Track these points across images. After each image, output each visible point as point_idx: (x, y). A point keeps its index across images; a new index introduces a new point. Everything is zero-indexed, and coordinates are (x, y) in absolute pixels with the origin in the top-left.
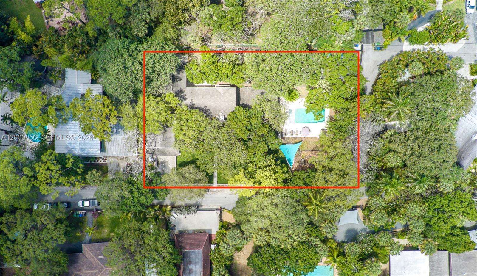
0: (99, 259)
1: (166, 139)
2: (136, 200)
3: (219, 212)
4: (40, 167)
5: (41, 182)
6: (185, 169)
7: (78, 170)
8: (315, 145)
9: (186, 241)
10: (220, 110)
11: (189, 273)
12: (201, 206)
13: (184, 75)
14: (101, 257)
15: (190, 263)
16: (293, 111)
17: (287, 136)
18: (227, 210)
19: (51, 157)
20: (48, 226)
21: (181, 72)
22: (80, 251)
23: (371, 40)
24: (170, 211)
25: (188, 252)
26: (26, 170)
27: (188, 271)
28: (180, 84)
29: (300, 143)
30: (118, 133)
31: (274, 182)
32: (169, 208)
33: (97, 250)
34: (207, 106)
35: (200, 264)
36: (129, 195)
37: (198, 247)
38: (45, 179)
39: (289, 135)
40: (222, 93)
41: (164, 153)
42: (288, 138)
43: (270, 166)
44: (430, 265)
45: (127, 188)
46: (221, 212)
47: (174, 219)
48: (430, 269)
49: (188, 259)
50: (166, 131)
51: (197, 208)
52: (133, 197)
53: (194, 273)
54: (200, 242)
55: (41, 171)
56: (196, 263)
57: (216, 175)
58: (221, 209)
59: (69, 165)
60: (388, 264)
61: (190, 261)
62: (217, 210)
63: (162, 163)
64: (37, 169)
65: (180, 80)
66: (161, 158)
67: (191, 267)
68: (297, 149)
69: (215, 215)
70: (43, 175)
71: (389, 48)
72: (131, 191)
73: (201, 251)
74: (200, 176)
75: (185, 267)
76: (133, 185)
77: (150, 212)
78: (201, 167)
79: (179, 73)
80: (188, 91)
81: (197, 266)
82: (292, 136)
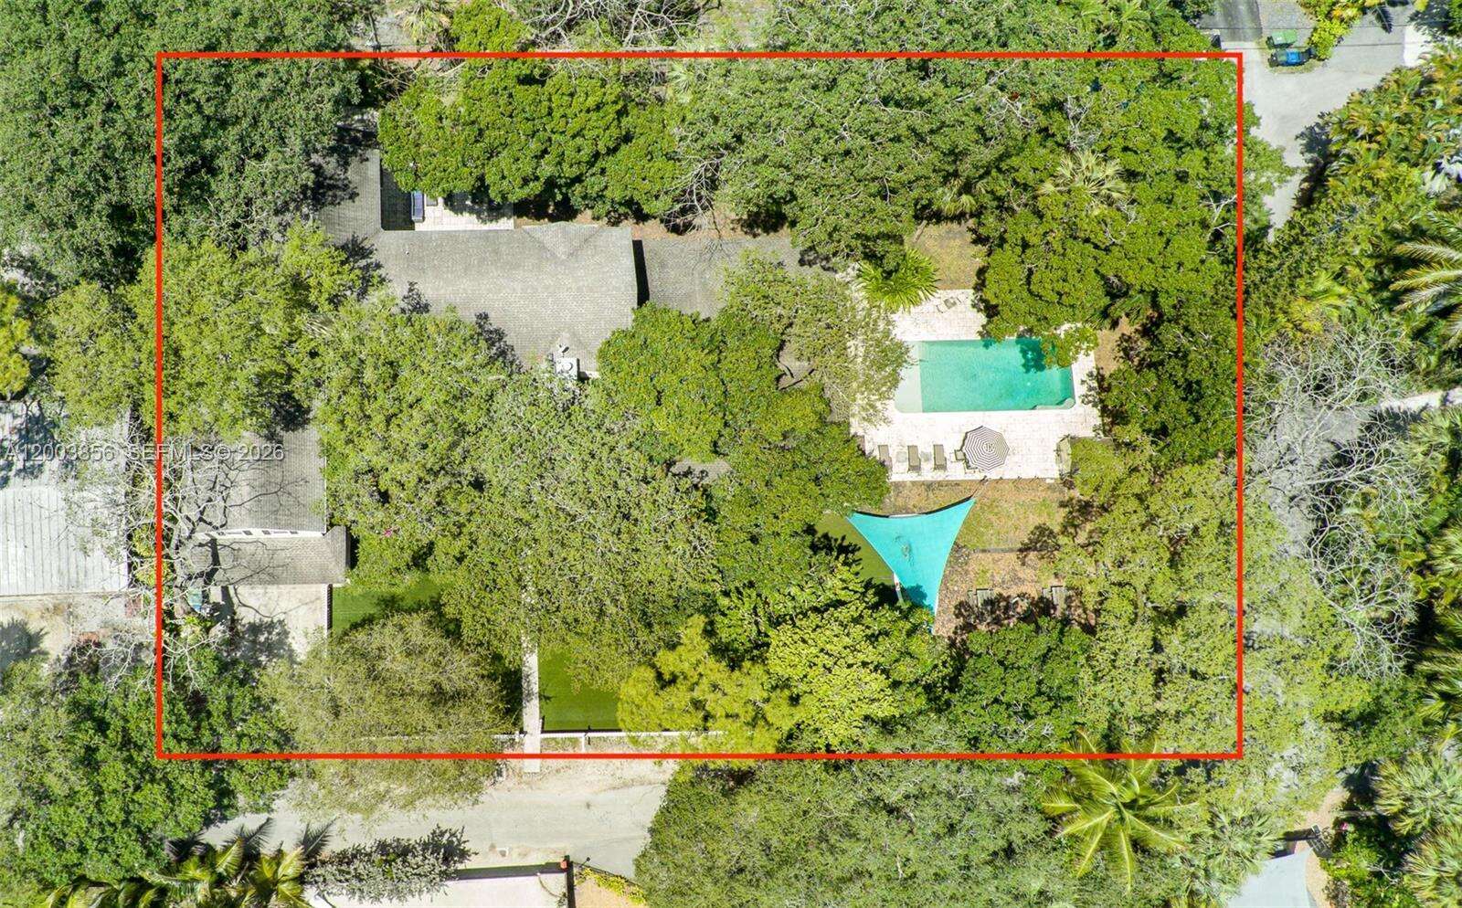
1: (281, 486)
2: (114, 808)
3: (557, 882)
8: (1035, 520)
12: (464, 855)
17: (892, 478)
18: (605, 877)
21: (354, 161)
24: (301, 880)
28: (349, 214)
30: (31, 472)
32: (290, 867)
34: (492, 315)
39: (899, 473)
40: (561, 251)
41: (267, 573)
42: (898, 486)
45: (71, 741)
51: (444, 860)
52: (99, 791)
57: (536, 689)
62: (547, 869)
63: (255, 629)
65: (353, 196)
66: (254, 603)
69: (538, 901)
72: (89, 760)
76: (102, 727)
79: (346, 165)
82: (913, 477)
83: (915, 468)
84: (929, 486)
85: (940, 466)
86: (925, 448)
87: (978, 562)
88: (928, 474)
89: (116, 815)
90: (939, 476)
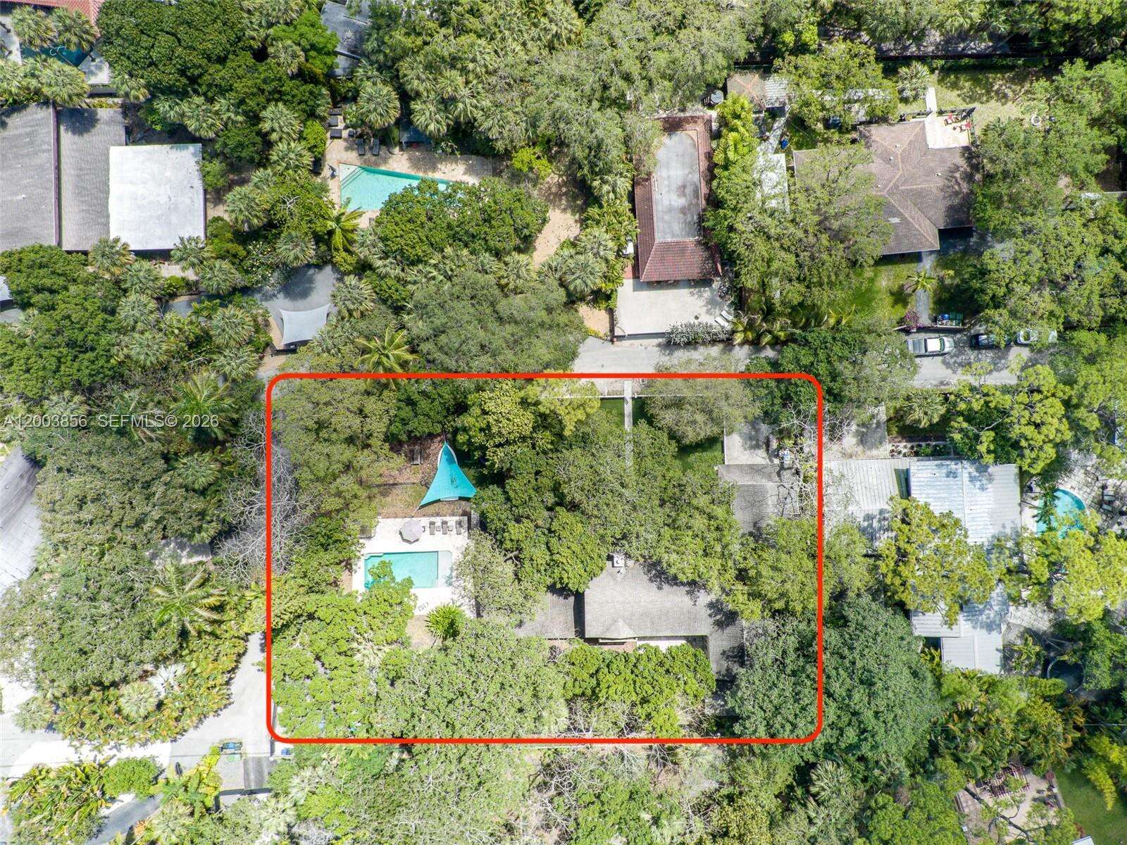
0: (899, 214)
1: (753, 505)
2: (822, 355)
3: (618, 332)
4: (1058, 431)
5: (1053, 395)
6: (707, 431)
7: (965, 425)
8: (389, 499)
9: (694, 261)
10: (624, 578)
11: (684, 187)
12: (659, 345)
13: (715, 665)
14: (895, 220)
15: (683, 211)
16: (442, 581)
17: (457, 518)
18: (597, 336)
19: (1033, 455)
20: (1027, 288)
21: (723, 672)
22: (944, 234)
23: (251, 766)
24: (733, 332)
25: (688, 235)
26: (1093, 422)
27: (689, 190)
28: (725, 643)
29: (424, 502)
30: (869, 517)
31: (490, 406)
32: (739, 338)
33: (905, 236)
35: (660, 208)
36: (839, 367)
37: (667, 247)
38: (1045, 402)
39: (452, 521)
40: (621, 623)
41: (754, 469)
42: (453, 514)
43: (500, 445)
44: (108, 216)
45: (844, 382)
46: (612, 330)
47: (724, 313)
48: (107, 207)
49: (689, 219)
50: (755, 524)
51: (670, 342)
52: (829, 362)
53: (674, 187)
54: (662, 260)
55: (1055, 421)
56: (670, 210)
57: (626, 420)
58: (613, 338)
59: (987, 436)
60: (210, 218)
61: (685, 214)
62: (621, 338)
63: (757, 446)
64: (1065, 426)
65: (724, 653)
66: (760, 457)
67: (682, 202)
68: (432, 487)
69: (626, 325)
70: (1051, 411)
71: (205, 749)
72: (834, 376)
73: (659, 238)
74: (668, 417)
75: (694, 201)
76: (829, 391)
77: (782, 329)
78: (666, 440)
79: (728, 670)
80: (704, 627)
81: (666, 202)
82: (445, 519)
83: (444, 523)
84: (438, 515)
85: (432, 523)
86: (439, 534)
87: (416, 479)
88: (438, 520)
89: (820, 352)
90: (433, 519)
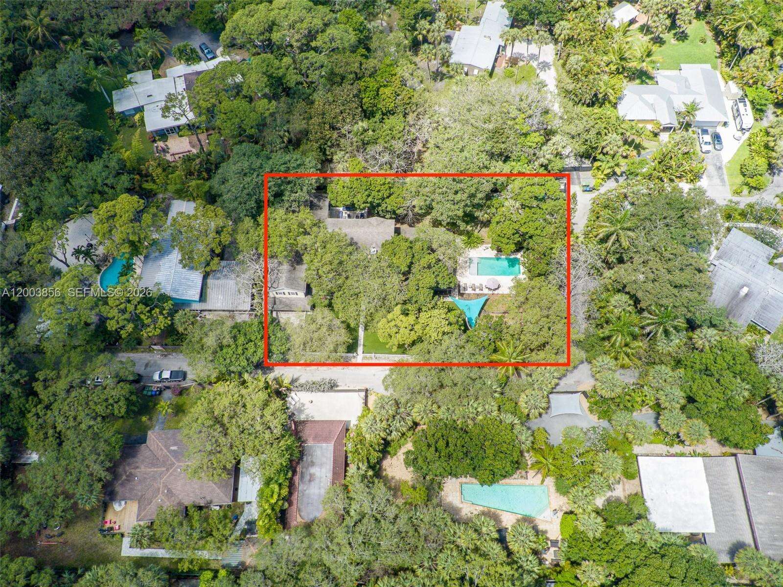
3: (363, 394)
10: (372, 244)
11: (310, 481)
13: (326, 204)
14: (173, 448)
15: (312, 464)
16: (475, 261)
17: (466, 292)
22: (143, 440)
27: (307, 478)
28: (319, 213)
34: (355, 238)
35: (328, 467)
37: (326, 440)
39: (469, 291)
40: (375, 224)
42: (469, 294)
44: (708, 481)
46: (366, 396)
47: (293, 403)
48: (710, 488)
49: (309, 458)
53: (317, 481)
54: (330, 432)
56: (321, 465)
58: (366, 391)
60: (637, 479)
62: (360, 390)
69: (358, 398)
73: (331, 446)
75: (304, 470)
79: (319, 201)
80: (329, 222)
81: (324, 470)
83: (474, 290)
85: (481, 290)
88: (477, 291)
